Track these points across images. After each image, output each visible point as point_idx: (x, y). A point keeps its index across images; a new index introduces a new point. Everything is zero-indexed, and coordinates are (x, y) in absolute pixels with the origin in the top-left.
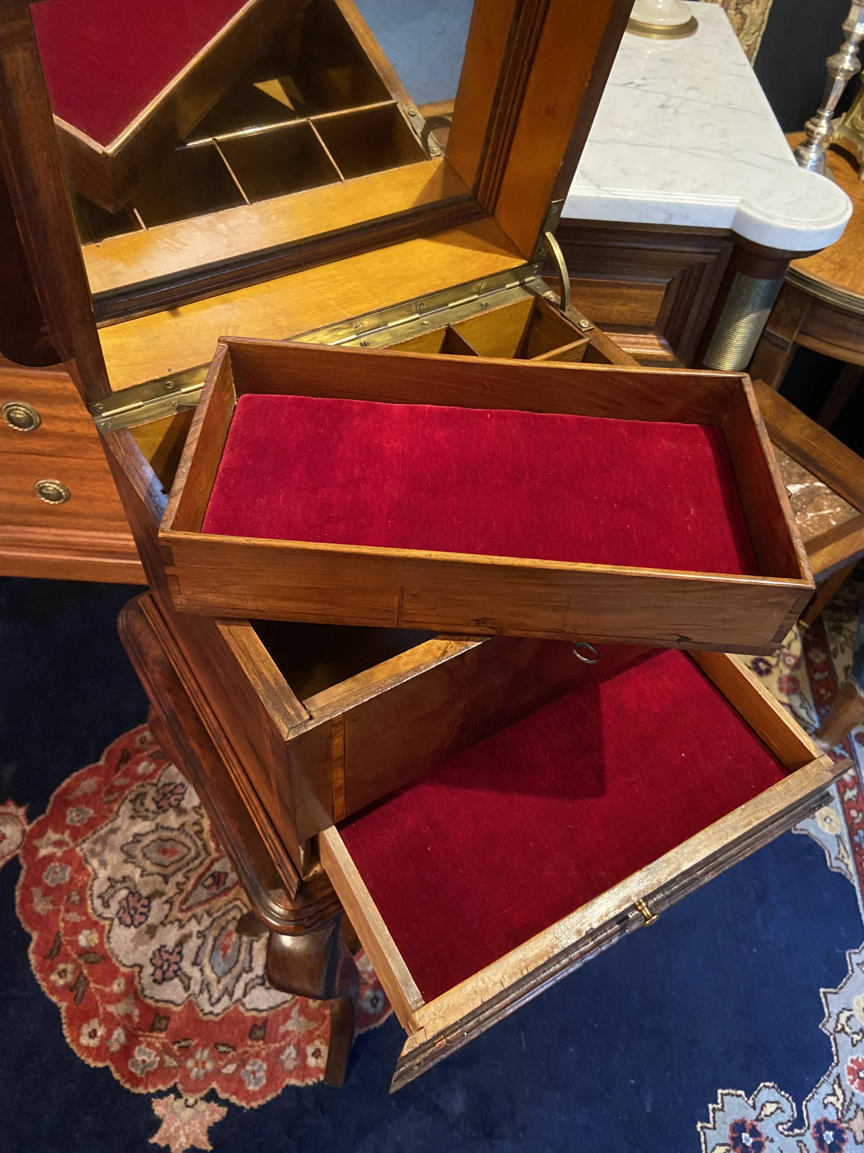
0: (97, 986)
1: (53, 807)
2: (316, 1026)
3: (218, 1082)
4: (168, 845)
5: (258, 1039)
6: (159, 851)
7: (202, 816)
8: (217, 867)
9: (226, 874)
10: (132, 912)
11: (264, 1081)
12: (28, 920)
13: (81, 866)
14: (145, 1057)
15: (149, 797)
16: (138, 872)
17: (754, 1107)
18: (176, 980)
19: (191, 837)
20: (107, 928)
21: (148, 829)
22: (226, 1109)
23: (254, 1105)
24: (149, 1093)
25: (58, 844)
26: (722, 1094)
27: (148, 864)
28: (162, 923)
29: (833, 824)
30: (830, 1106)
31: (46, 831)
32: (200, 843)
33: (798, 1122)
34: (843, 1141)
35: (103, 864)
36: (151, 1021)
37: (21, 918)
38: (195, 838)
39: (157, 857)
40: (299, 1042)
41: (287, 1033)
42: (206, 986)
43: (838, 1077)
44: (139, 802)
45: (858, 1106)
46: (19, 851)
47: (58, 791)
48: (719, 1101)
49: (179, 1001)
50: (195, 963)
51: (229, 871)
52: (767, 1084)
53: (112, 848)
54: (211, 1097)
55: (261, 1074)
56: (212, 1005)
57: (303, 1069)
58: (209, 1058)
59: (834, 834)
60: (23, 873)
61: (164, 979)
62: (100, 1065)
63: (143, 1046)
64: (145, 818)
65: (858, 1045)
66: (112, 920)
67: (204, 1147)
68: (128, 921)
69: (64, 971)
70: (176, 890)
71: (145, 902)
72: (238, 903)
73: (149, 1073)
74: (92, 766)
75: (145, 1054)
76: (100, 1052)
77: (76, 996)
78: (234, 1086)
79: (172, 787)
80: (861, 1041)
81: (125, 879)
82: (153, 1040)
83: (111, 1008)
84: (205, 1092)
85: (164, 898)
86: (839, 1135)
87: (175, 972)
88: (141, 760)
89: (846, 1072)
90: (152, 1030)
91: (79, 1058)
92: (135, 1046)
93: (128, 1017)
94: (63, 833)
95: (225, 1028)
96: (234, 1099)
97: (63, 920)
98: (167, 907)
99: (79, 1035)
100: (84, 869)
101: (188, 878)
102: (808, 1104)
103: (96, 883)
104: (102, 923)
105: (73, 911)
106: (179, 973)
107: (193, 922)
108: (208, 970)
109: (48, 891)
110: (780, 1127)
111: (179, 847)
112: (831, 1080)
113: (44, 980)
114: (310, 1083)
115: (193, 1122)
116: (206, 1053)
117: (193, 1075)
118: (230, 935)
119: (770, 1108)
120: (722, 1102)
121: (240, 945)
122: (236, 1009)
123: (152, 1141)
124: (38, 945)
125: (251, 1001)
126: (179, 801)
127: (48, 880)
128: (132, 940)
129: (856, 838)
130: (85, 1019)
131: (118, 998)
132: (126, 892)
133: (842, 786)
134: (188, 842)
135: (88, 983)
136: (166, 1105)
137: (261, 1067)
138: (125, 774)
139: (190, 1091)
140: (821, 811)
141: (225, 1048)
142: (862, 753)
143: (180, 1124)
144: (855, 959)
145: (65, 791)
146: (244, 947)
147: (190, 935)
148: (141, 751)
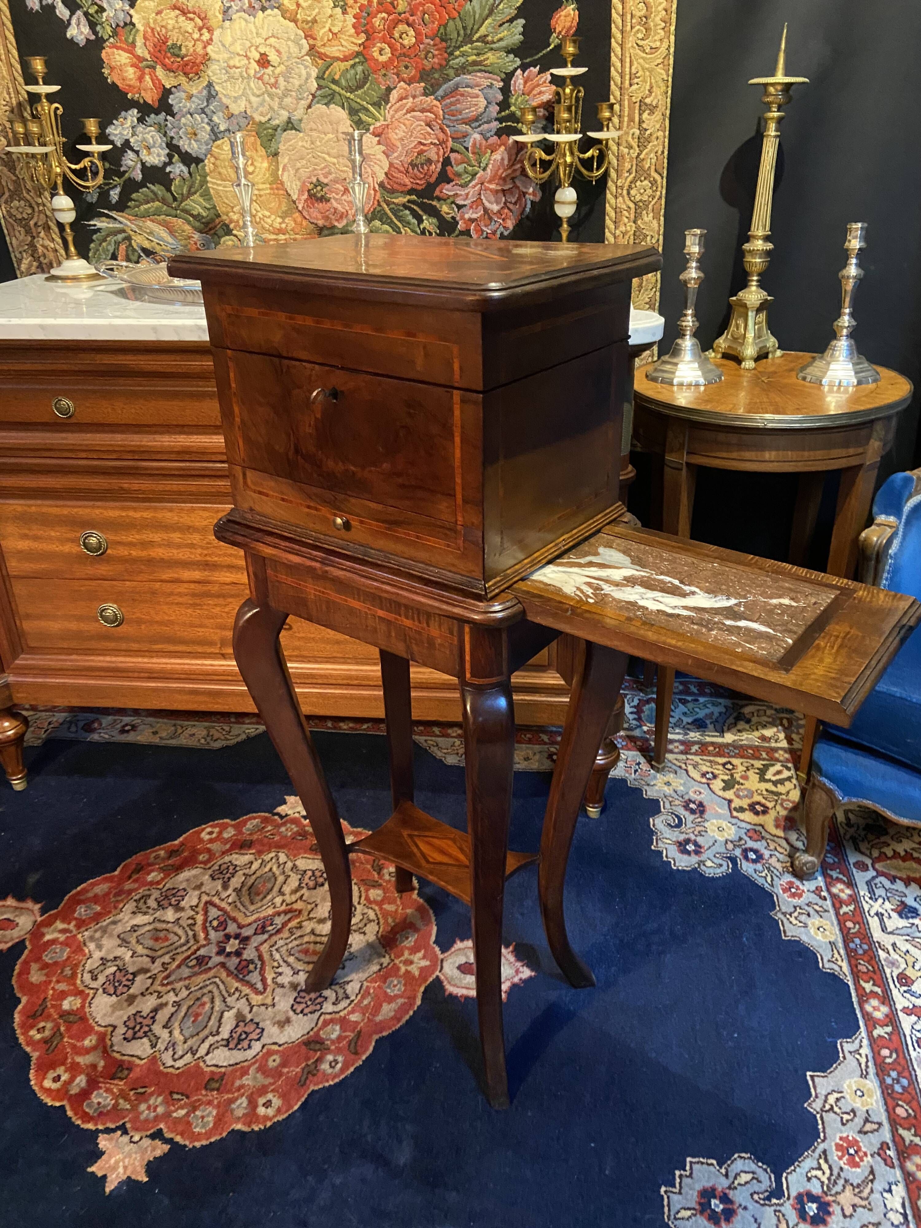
0: (72, 1041)
1: (66, 904)
2: (272, 1081)
3: (167, 1123)
4: (162, 935)
5: (212, 1090)
6: (152, 938)
7: (197, 913)
8: (202, 952)
9: (210, 958)
10: (117, 984)
11: (211, 1125)
12: (21, 987)
13: (79, 948)
14: (101, 1100)
15: (153, 898)
16: (130, 953)
17: (727, 1175)
18: (145, 1040)
19: (184, 928)
20: (91, 995)
21: (146, 922)
22: (169, 1146)
23: (198, 1144)
24: (96, 1130)
25: (63, 931)
26: (691, 1163)
27: (140, 949)
28: (142, 994)
29: (827, 933)
30: (814, 1180)
31: (54, 922)
32: (191, 933)
33: (777, 1192)
34: (829, 1214)
35: (99, 947)
36: (114, 1070)
37: (16, 987)
38: (187, 929)
39: (149, 943)
40: (252, 1093)
41: (242, 1087)
42: (172, 1045)
43: (825, 1152)
44: (142, 901)
45: (846, 1181)
46: (27, 936)
47: (74, 891)
48: (688, 1168)
49: (144, 1056)
50: (165, 1026)
51: (213, 955)
52: (743, 1155)
53: (111, 936)
54: (158, 1135)
55: (210, 1119)
56: (175, 1060)
57: (251, 1115)
58: (161, 1104)
59: (828, 940)
60: (26, 952)
61: (134, 1038)
62: (58, 1104)
63: (101, 1091)
64: (145, 913)
65: (848, 1125)
66: (97, 990)
67: (139, 1178)
68: (112, 991)
69: (44, 1027)
70: (161, 969)
71: (131, 977)
72: (217, 980)
73: (101, 1114)
74: (109, 875)
75: (102, 1097)
76: (60, 1093)
77: (49, 1048)
78: (180, 1128)
79: (175, 891)
80: (852, 1120)
81: (116, 958)
82: (112, 1086)
83: (80, 1059)
84: (152, 1131)
85: (149, 975)
86: (824, 1208)
87: (145, 1033)
88: (152, 871)
89: (834, 1148)
90: (113, 1078)
91: (38, 1098)
92: (93, 1090)
93: (94, 1066)
94: (69, 923)
95: (183, 1080)
96: (178, 1139)
97: (53, 988)
98: (150, 981)
99: (44, 1078)
100: (81, 950)
101: (174, 960)
102: (789, 1177)
103: (89, 961)
104: (87, 991)
105: (63, 982)
106: (149, 1034)
107: (172, 994)
108: (176, 1033)
109: (45, 966)
110: (756, 1197)
111: (172, 936)
112: (816, 1155)
113: (23, 1034)
114: (256, 1129)
115: (134, 1156)
116: (160, 1099)
117: (142, 1117)
118: (203, 1004)
119: (745, 1178)
120: (691, 1168)
121: (212, 1013)
122: (198, 1064)
123: (89, 1170)
124: (24, 1007)
125: (212, 1059)
126: (179, 901)
127: (47, 958)
128: (112, 1006)
129: (852, 945)
130: (53, 1066)
131: (87, 1051)
132: (115, 968)
133: (837, 903)
134: (180, 932)
135: (63, 1038)
136: (111, 1140)
137: (210, 1113)
138: (136, 881)
139: (137, 1129)
140: (815, 921)
141: (179, 1097)
142: (861, 878)
143: (121, 1156)
144: (847, 1047)
145: (78, 893)
146: (215, 1015)
147: (166, 1004)
148: (152, 864)
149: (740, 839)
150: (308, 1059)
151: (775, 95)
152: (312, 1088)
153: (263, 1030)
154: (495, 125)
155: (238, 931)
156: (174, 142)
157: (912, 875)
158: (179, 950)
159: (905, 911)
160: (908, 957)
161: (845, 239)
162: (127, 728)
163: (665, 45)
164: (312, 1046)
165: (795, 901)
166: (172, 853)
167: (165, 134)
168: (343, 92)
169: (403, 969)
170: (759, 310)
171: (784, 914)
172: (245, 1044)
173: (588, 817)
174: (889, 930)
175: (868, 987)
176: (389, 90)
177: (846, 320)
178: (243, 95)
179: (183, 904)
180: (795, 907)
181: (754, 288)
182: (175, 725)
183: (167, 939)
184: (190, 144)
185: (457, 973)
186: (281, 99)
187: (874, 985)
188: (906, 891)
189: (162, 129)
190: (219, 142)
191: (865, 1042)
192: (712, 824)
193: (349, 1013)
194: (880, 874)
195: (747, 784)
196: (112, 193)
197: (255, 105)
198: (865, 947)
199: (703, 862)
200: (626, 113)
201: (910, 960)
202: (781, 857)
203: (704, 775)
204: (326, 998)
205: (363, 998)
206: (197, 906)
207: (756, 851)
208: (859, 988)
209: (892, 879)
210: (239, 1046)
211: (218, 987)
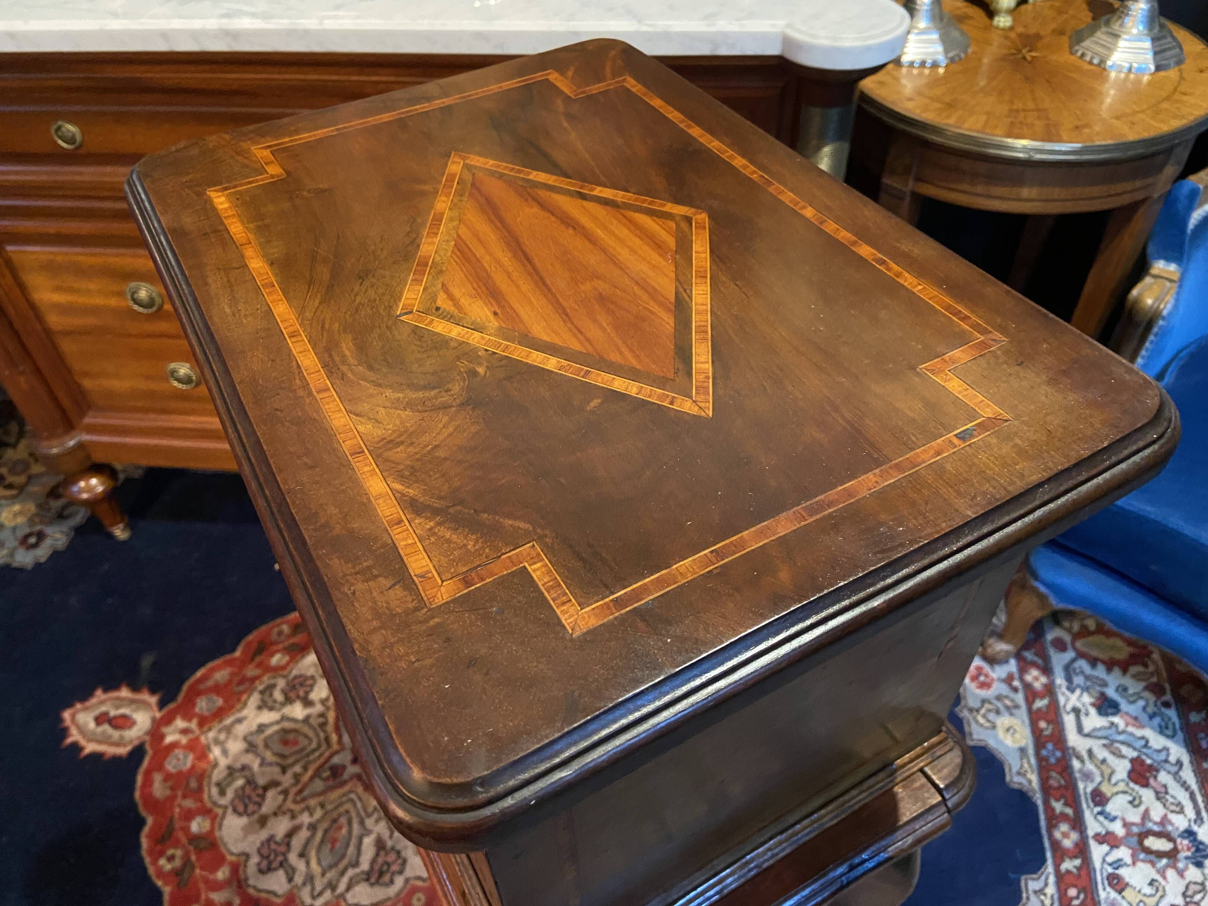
0: (203, 873)
1: (185, 695)
4: (291, 736)
6: (281, 742)
7: (328, 708)
8: (336, 760)
9: (344, 767)
10: (247, 801)
12: (145, 804)
13: (203, 754)
15: (279, 688)
16: (258, 762)
18: (281, 871)
19: (315, 729)
20: (220, 816)
21: (273, 720)
25: (185, 732)
27: (268, 754)
28: (275, 813)
29: (1017, 736)
31: (174, 719)
32: (322, 735)
35: (225, 752)
37: (139, 802)
38: (319, 730)
39: (278, 747)
42: (310, 879)
44: (267, 693)
46: (146, 738)
49: (280, 892)
50: (302, 855)
51: (348, 764)
53: (236, 737)
56: (314, 898)
59: (1017, 745)
60: (147, 758)
61: (269, 870)
64: (271, 709)
66: (226, 807)
68: (241, 808)
69: (173, 856)
70: (292, 781)
71: (260, 791)
72: (353, 796)
74: (227, 657)
77: (181, 881)
79: (303, 679)
81: (244, 768)
83: (212, 896)
85: (280, 789)
87: (281, 863)
88: (276, 652)
94: (190, 721)
97: (179, 806)
98: (281, 797)
100: (205, 756)
101: (306, 770)
103: (216, 772)
104: (216, 810)
105: (190, 797)
106: (285, 864)
107: (306, 813)
108: (314, 863)
109: (168, 777)
111: (301, 739)
113: (152, 863)
118: (340, 828)
121: (350, 839)
122: (339, 903)
124: (151, 830)
125: (354, 896)
126: (307, 693)
127: (171, 766)
128: (243, 829)
129: (1044, 753)
131: (221, 886)
132: (244, 781)
133: (1031, 694)
134: (311, 734)
135: (194, 869)
138: (259, 665)
140: (1004, 720)
142: (1058, 661)
144: (1033, 885)
145: (198, 681)
146: (354, 841)
147: (301, 827)
148: (276, 643)
153: (405, 861)
157: (1116, 657)
159: (1106, 704)
160: (1104, 767)
165: (984, 693)
166: (295, 629)
171: (971, 710)
172: (386, 878)
174: (1087, 730)
175: (1058, 806)
179: (311, 696)
180: (983, 701)
183: (296, 743)
187: (1066, 804)
188: (1108, 679)
191: (1052, 879)
194: (1081, 655)
198: (1058, 754)
201: (1107, 772)
206: (327, 699)
208: (1049, 809)
209: (1093, 662)
210: (381, 881)
211: (355, 805)
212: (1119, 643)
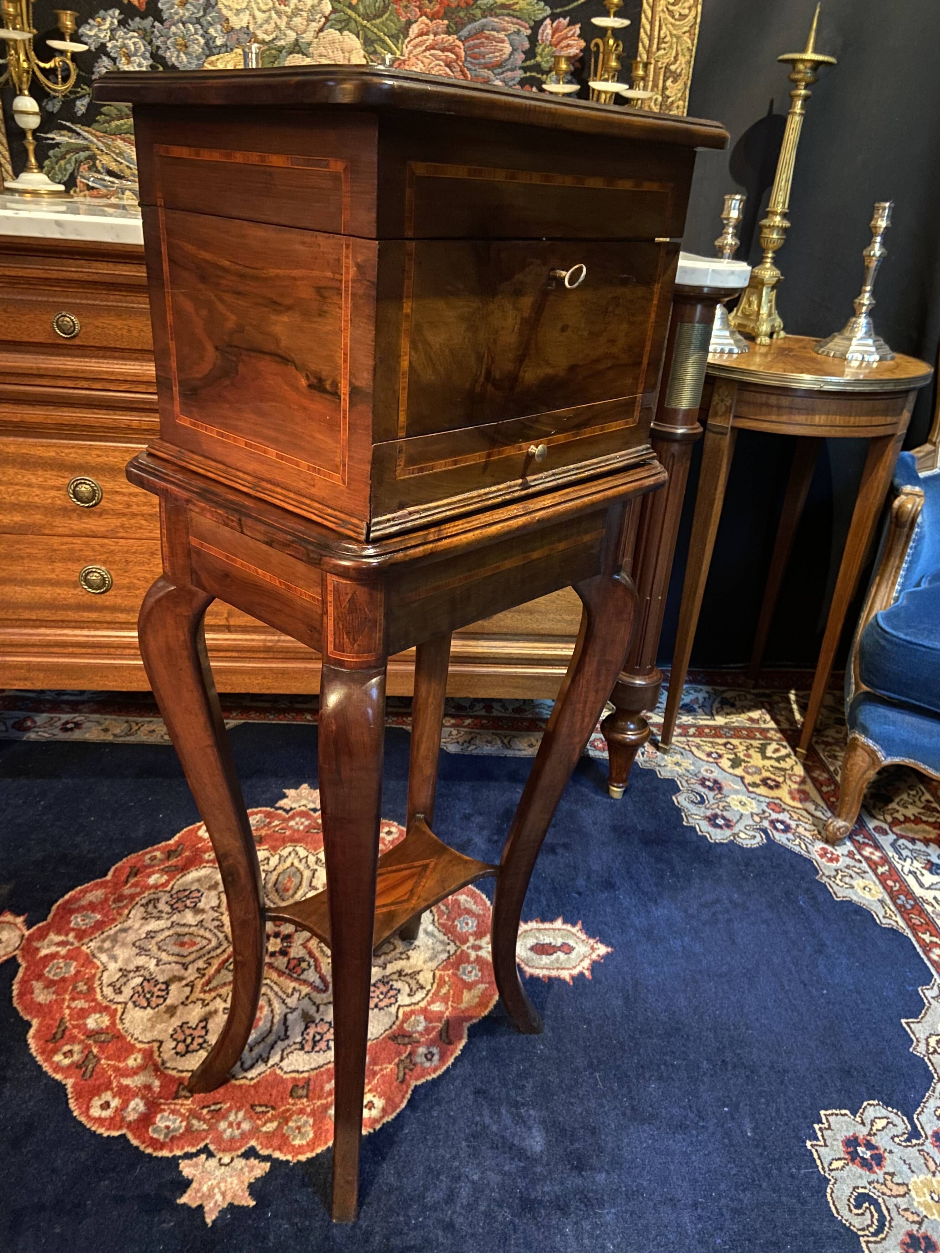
0: (109, 1062)
1: (55, 915)
3: (258, 1139)
4: (186, 939)
5: (301, 1097)
6: (175, 944)
7: (222, 914)
10: (148, 996)
11: (311, 1135)
12: (27, 1009)
13: (89, 960)
14: (168, 1123)
15: (163, 901)
16: (154, 961)
17: (863, 1123)
18: (202, 1052)
19: (211, 930)
20: (120, 1011)
21: (161, 927)
22: (269, 1164)
23: (303, 1158)
24: (174, 1156)
25: (62, 944)
26: (825, 1115)
27: (164, 956)
28: (183, 1003)
29: (873, 892)
31: (47, 935)
32: (221, 935)
33: (914, 1134)
35: (114, 958)
36: (174, 1089)
37: (19, 1008)
38: (216, 931)
39: (174, 948)
44: (151, 906)
46: (17, 952)
47: (60, 901)
48: (824, 1120)
52: (871, 1102)
53: (124, 944)
54: (250, 1153)
55: (307, 1129)
58: (244, 1119)
59: (876, 899)
60: (21, 971)
61: (187, 1052)
62: (116, 1134)
63: (166, 1114)
64: (159, 918)
66: (126, 1004)
67: (244, 1203)
68: (144, 1003)
69: (71, 1051)
70: (197, 975)
71: (164, 987)
72: (267, 982)
73: (173, 1139)
74: (99, 880)
75: (168, 1119)
76: (114, 1121)
77: (85, 1072)
78: (276, 1142)
79: (187, 893)
81: (138, 968)
82: (178, 1107)
83: (126, 1081)
84: (243, 1150)
85: (184, 982)
87: (200, 1045)
88: (153, 873)
90: (176, 1097)
91: (89, 1130)
92: (156, 1113)
93: (148, 1087)
94: (67, 935)
95: (261, 1090)
96: (277, 1155)
97: (69, 1007)
98: (188, 989)
99: (88, 1108)
100: (91, 962)
101: (210, 964)
102: (920, 1118)
103: (106, 974)
105: (79, 999)
106: (205, 1045)
107: (218, 1000)
109: (49, 984)
110: (896, 1140)
111: (199, 940)
113: (46, 1061)
115: (229, 1180)
116: (241, 1115)
117: (227, 1135)
118: (260, 1009)
119: (880, 1123)
120: (828, 1121)
121: (273, 1018)
122: (273, 1073)
123: (180, 1202)
124: (38, 1031)
125: (289, 1065)
126: (196, 903)
127: (50, 973)
128: (149, 1020)
129: (899, 902)
130: (97, 1091)
131: (135, 1072)
132: (141, 979)
133: (872, 864)
134: (208, 935)
135: (99, 1060)
136: (196, 1165)
137: (306, 1122)
138: (135, 885)
139: (224, 1151)
140: (858, 883)
141: (263, 1109)
142: (885, 841)
143: (214, 1182)
144: (929, 994)
145: (68, 902)
146: (277, 1019)
147: (216, 1012)
148: (150, 866)
149: (764, 812)
150: (399, 1054)
151: (804, 72)
152: (413, 1084)
154: (520, 74)
155: (277, 929)
156: (161, 52)
157: (928, 836)
158: (213, 954)
159: (932, 868)
161: (871, 218)
162: (69, 726)
163: (693, 13)
164: (400, 1040)
165: (834, 865)
166: (169, 854)
167: (150, 43)
168: (359, 19)
169: (473, 955)
170: (773, 287)
171: (829, 877)
172: (323, 1045)
173: (612, 798)
174: (927, 885)
175: (927, 938)
176: (409, 23)
177: (866, 299)
178: (247, 8)
179: (201, 905)
180: (836, 871)
181: (768, 265)
182: (127, 722)
183: (194, 944)
184: (178, 57)
185: (531, 954)
186: (290, 18)
187: (931, 935)
188: (929, 851)
189: (146, 36)
190: (213, 58)
192: (733, 800)
193: (429, 1004)
194: (900, 837)
195: (753, 762)
196: (78, 103)
197: (259, 21)
198: (912, 902)
199: (737, 834)
200: (651, 78)
202: (807, 826)
203: (709, 755)
204: (399, 991)
205: (440, 986)
206: (219, 906)
207: (782, 822)
208: (919, 940)
209: (913, 841)
210: (317, 1049)
211: (271, 988)
212: (927, 828)
